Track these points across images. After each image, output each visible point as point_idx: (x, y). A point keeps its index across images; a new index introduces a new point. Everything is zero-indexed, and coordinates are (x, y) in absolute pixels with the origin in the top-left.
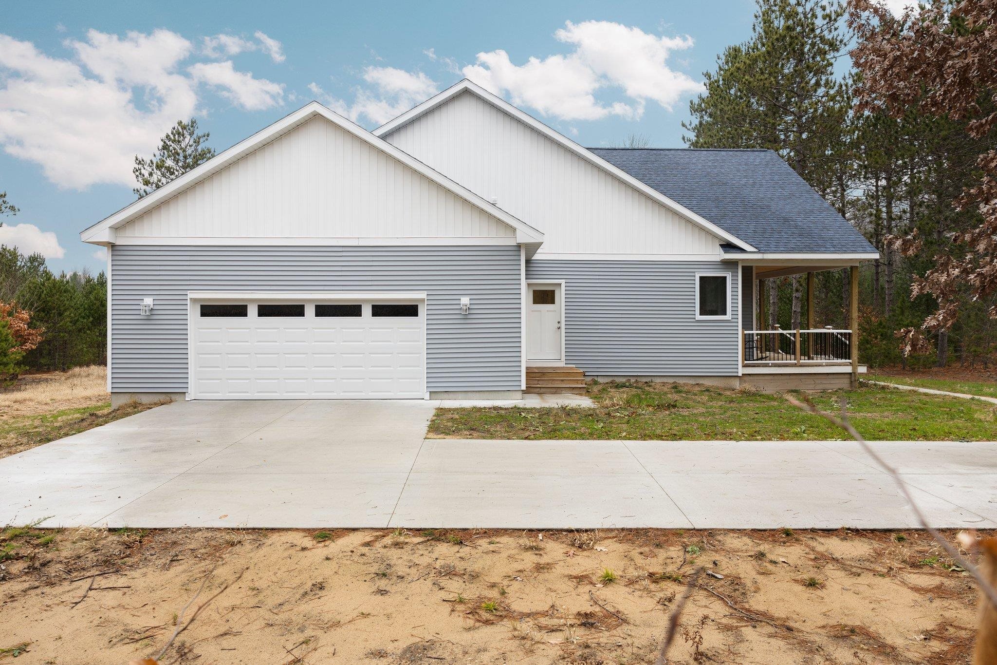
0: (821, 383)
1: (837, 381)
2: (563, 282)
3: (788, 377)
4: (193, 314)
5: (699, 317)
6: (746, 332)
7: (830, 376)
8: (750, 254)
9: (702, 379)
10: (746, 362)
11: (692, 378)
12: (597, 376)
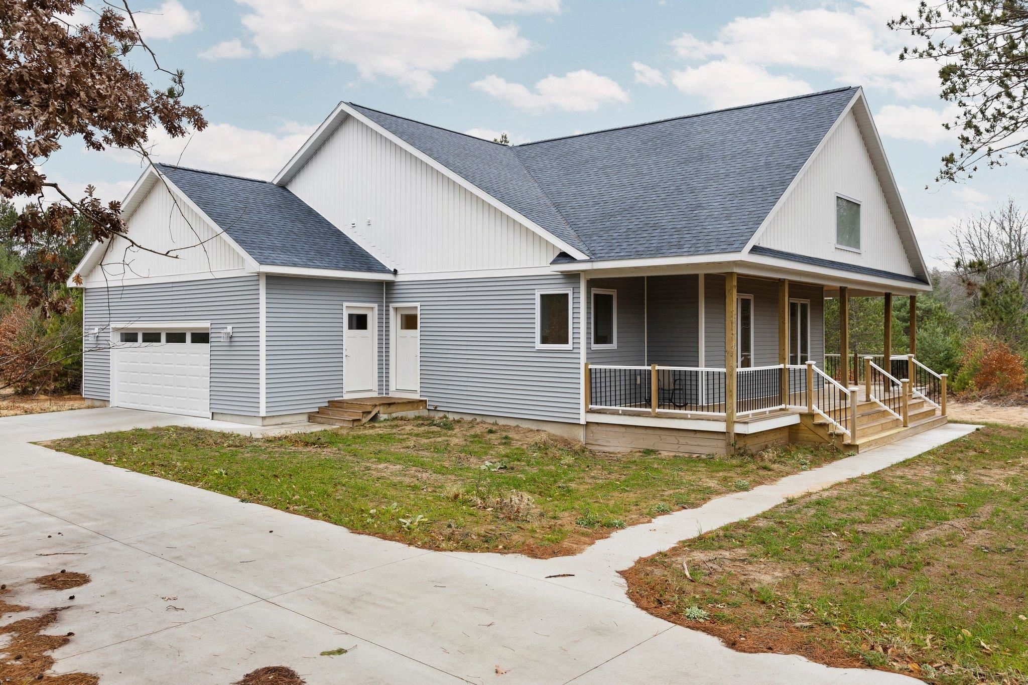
0: (687, 444)
1: (708, 443)
2: (418, 304)
3: (643, 431)
4: (115, 339)
5: (539, 346)
6: (590, 367)
7: (698, 435)
8: (582, 263)
9: (545, 424)
10: (590, 406)
11: (534, 422)
12: (448, 411)
